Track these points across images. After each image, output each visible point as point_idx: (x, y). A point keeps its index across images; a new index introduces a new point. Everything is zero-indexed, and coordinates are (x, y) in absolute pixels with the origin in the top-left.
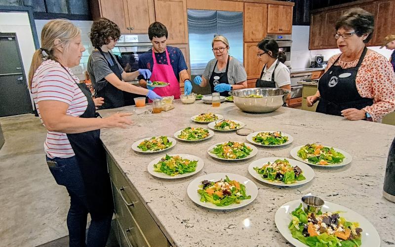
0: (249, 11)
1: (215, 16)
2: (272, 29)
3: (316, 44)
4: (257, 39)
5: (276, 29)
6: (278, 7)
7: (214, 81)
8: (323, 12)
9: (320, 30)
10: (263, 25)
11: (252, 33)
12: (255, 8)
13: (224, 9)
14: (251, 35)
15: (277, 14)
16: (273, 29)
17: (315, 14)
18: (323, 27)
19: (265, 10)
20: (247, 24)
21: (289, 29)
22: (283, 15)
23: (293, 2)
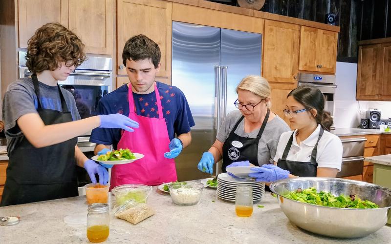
0: (272, 33)
1: (217, 37)
2: (306, 65)
3: (368, 91)
4: (281, 79)
5: (313, 65)
6: (316, 32)
7: (232, 149)
8: (379, 46)
9: (375, 71)
10: (292, 57)
11: (276, 68)
12: (282, 30)
13: (234, 27)
14: (274, 72)
15: (314, 42)
16: (308, 65)
17: (365, 46)
18: (378, 67)
19: (297, 33)
20: (268, 54)
21: (331, 67)
22: (323, 44)
23: (338, 26)
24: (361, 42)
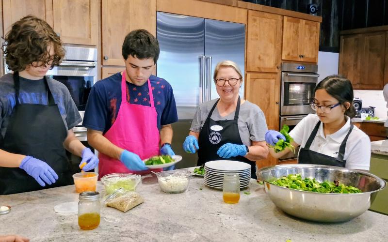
0: (255, 24)
1: (201, 28)
2: (289, 55)
4: (265, 68)
5: (295, 55)
6: (298, 22)
8: (360, 35)
9: (356, 60)
10: (275, 47)
11: (259, 58)
12: (265, 20)
13: (218, 17)
14: (257, 62)
15: (296, 32)
16: (291, 54)
17: (347, 36)
18: (359, 56)
19: (280, 24)
20: (251, 44)
21: (313, 57)
22: (305, 34)
23: (320, 16)
24: (342, 32)
